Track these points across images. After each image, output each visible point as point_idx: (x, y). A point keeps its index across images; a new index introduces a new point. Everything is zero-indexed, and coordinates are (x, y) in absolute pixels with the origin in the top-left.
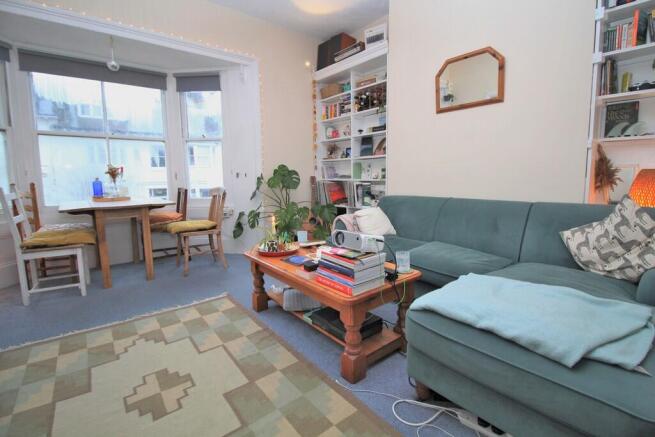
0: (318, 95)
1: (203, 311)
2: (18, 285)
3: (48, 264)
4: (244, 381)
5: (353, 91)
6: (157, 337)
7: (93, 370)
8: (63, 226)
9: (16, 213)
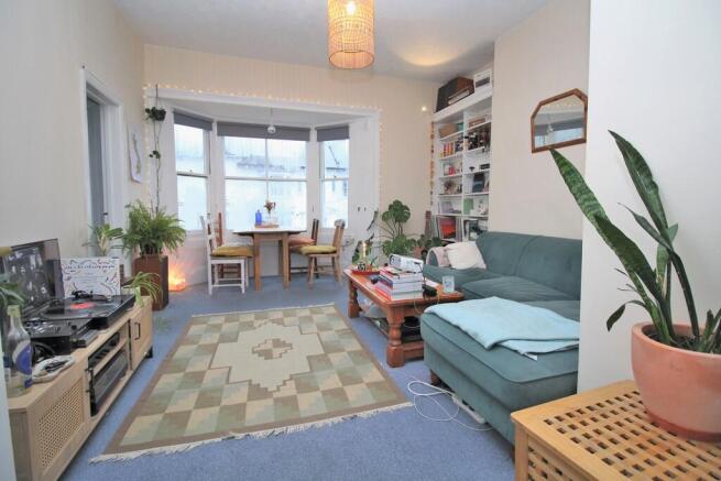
0: (437, 134)
1: (313, 312)
2: (207, 283)
3: (225, 270)
4: (322, 352)
5: (465, 130)
6: (279, 322)
7: (241, 333)
8: (236, 244)
9: (210, 233)
